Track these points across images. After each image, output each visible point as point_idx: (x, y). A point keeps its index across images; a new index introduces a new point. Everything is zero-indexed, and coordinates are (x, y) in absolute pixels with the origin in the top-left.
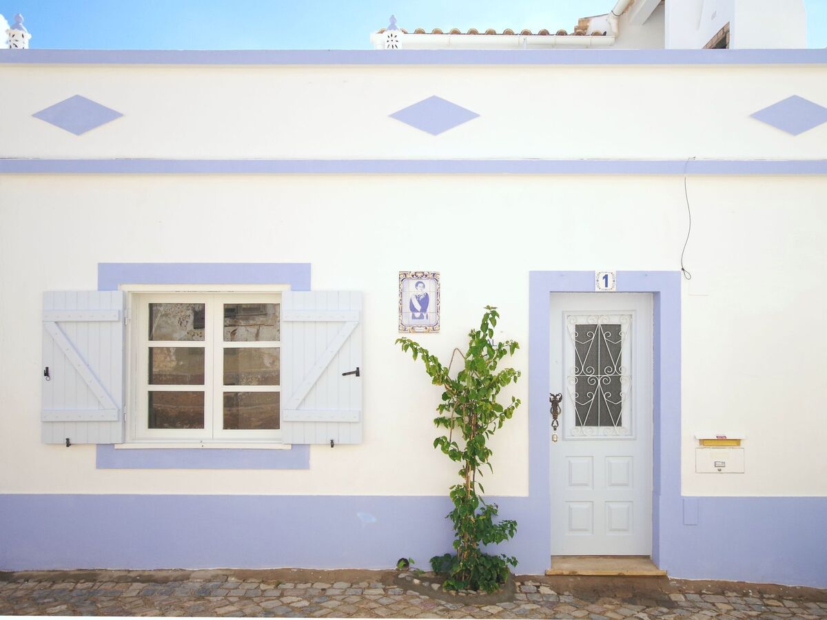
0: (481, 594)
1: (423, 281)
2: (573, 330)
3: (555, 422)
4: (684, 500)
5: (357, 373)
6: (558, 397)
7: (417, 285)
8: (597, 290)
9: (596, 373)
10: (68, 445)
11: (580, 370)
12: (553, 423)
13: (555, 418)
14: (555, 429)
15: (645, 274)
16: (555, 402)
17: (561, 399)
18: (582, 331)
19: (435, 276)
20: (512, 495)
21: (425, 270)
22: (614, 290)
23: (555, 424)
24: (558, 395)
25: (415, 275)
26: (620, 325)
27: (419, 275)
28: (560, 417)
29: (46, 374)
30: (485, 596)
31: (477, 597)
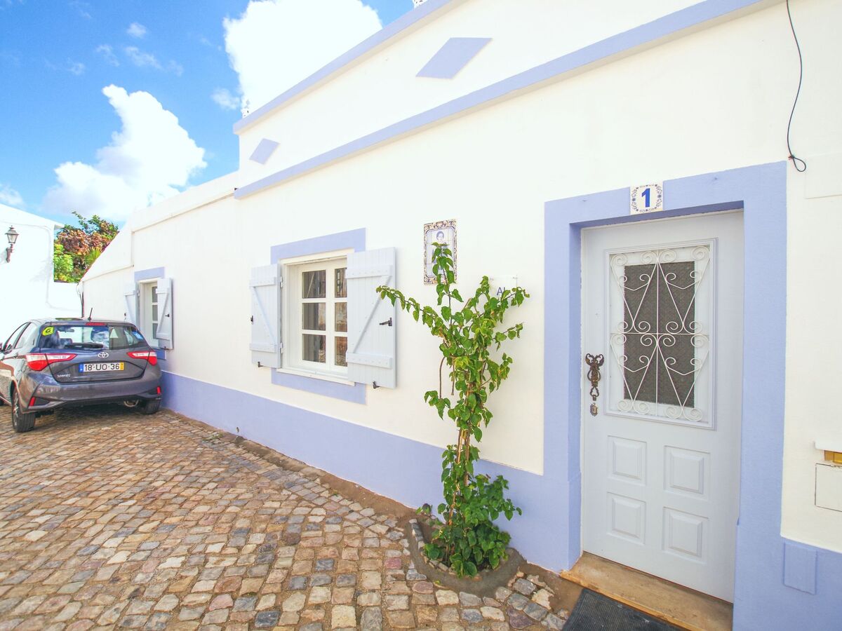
0: (451, 573)
1: (442, 231)
2: (620, 272)
3: (594, 391)
4: (785, 544)
5: (390, 323)
6: (599, 359)
7: (437, 236)
8: (633, 212)
9: (653, 330)
10: (259, 366)
11: (630, 326)
12: (591, 392)
13: (595, 385)
14: (594, 399)
15: (715, 178)
16: (595, 365)
17: (602, 361)
18: (632, 273)
19: (452, 224)
20: (526, 469)
21: (444, 219)
22: (660, 209)
23: (594, 392)
24: (599, 357)
25: (436, 225)
26: (693, 262)
27: (440, 225)
28: (600, 385)
29: (252, 320)
30: (454, 577)
31: (445, 575)
